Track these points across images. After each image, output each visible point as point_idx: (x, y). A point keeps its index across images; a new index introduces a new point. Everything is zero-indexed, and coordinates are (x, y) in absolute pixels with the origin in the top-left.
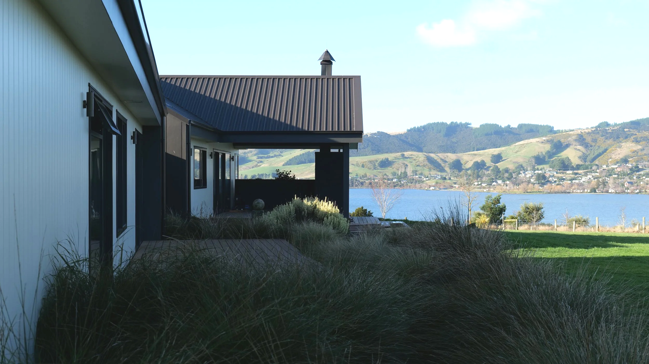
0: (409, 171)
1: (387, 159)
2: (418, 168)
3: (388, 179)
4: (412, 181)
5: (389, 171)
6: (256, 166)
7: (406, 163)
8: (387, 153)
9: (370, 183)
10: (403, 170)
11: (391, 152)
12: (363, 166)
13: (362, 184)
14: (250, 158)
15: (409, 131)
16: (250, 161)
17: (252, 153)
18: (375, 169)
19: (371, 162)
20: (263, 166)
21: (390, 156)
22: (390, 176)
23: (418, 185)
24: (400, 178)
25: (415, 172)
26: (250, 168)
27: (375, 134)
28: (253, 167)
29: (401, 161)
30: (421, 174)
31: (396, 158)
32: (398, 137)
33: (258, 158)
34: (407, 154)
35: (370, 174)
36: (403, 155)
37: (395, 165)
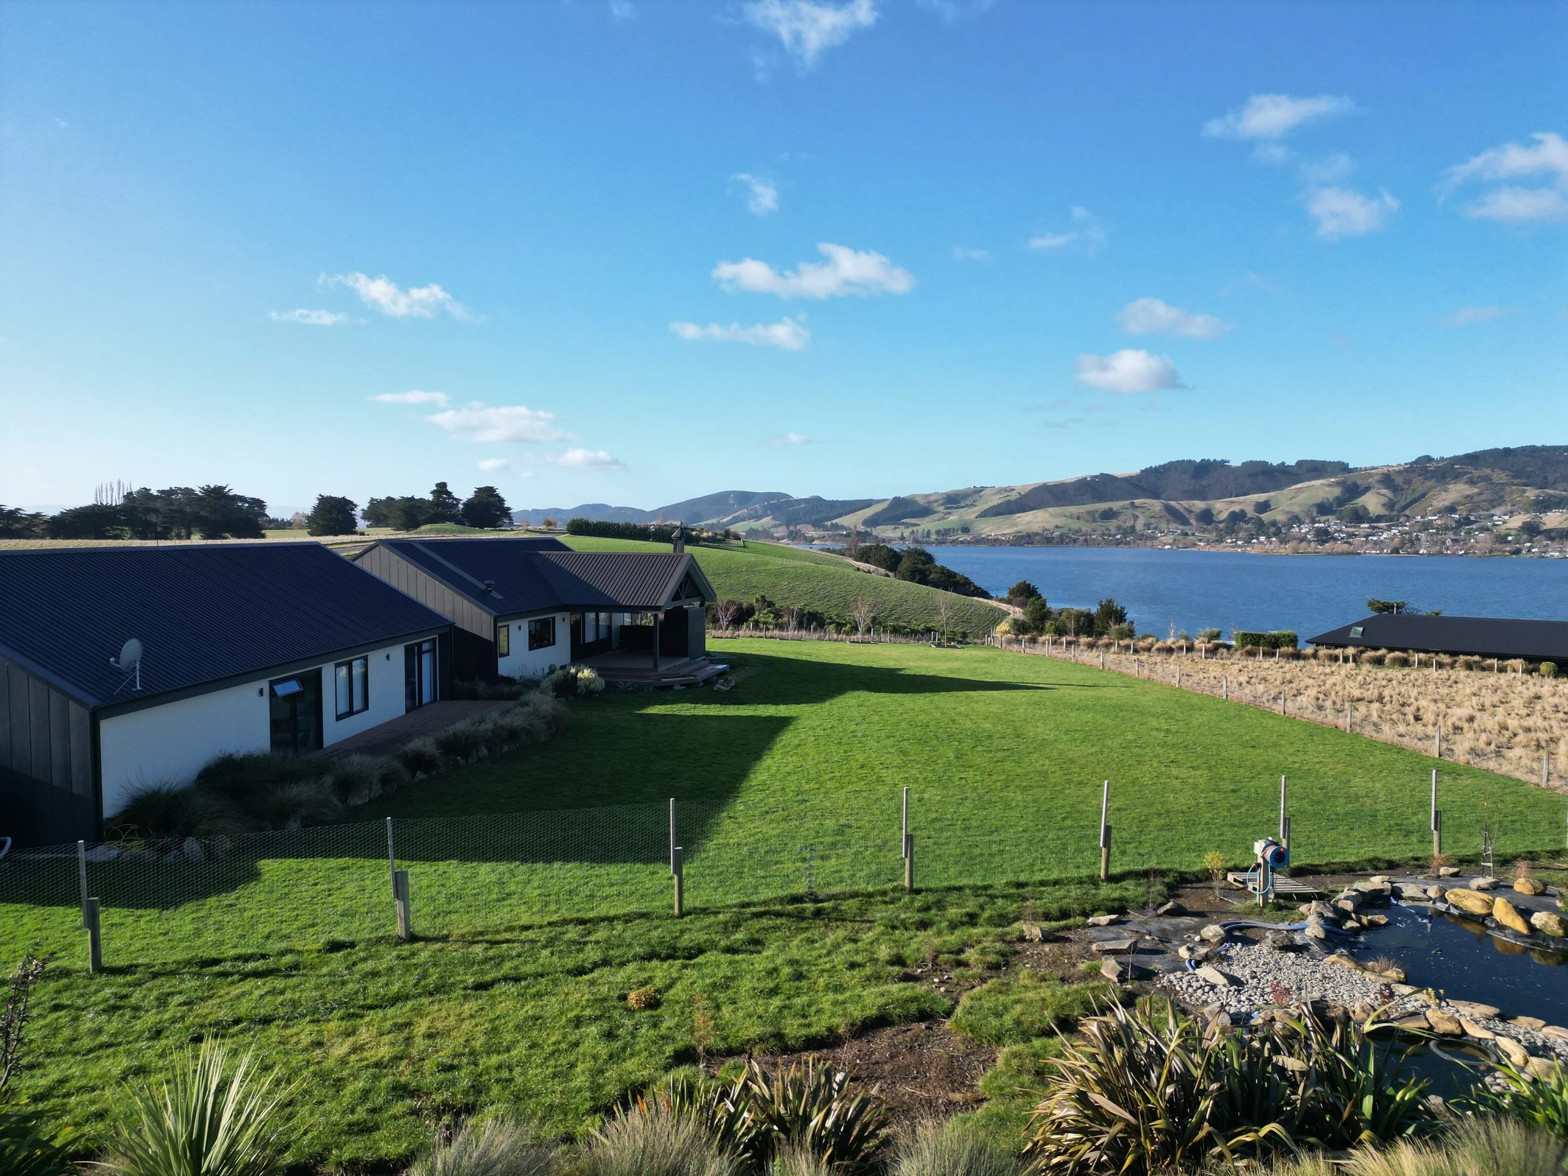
0: (1139, 526)
1: (1111, 509)
2: (1153, 520)
3: (1110, 535)
4: (1142, 537)
5: (1113, 524)
6: (943, 518)
7: (1136, 513)
8: (1112, 500)
9: (1086, 541)
10: (1132, 523)
11: (1118, 500)
12: (1078, 518)
13: (1075, 541)
15: (1142, 471)
16: (936, 512)
18: (1094, 521)
19: (1089, 513)
20: (951, 518)
21: (1115, 505)
22: (1113, 532)
23: (1149, 543)
24: (1125, 533)
25: (1148, 526)
27: (1096, 476)
29: (1130, 511)
30: (1156, 528)
31: (1123, 508)
32: (1129, 481)
33: (946, 508)
34: (1137, 502)
35: (1085, 527)
36: (1133, 504)
37: (1122, 517)
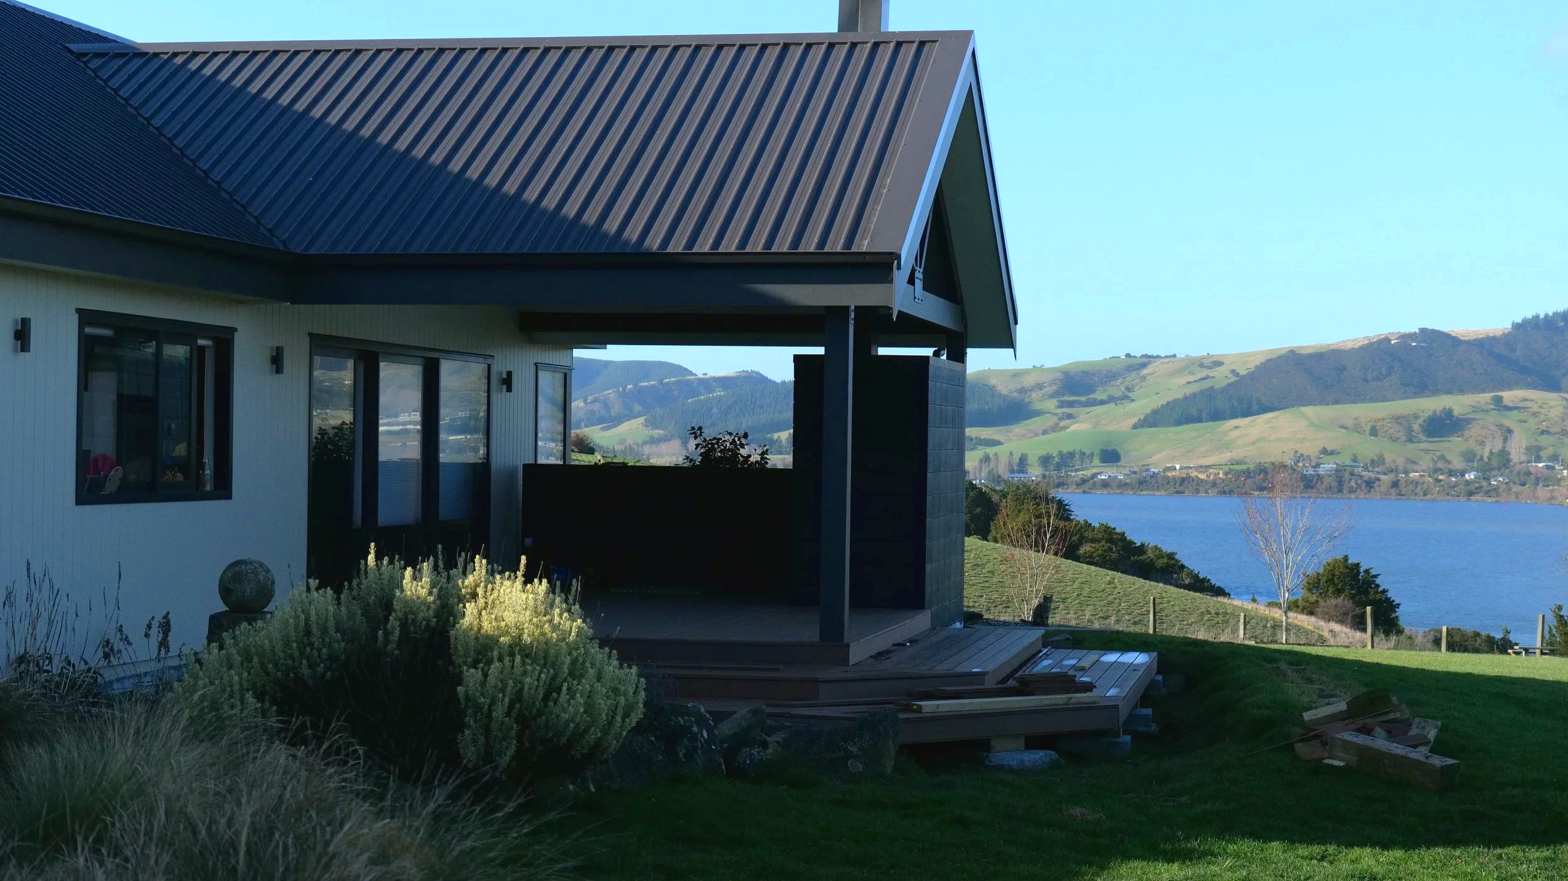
0: (1517, 450)
1: (1449, 413)
2: (1545, 440)
3: (1451, 473)
4: (1525, 478)
5: (1453, 447)
6: (1055, 428)
7: (1507, 423)
8: (1449, 392)
9: (1395, 484)
10: (1498, 446)
11: (1462, 391)
12: (1374, 432)
13: (1370, 484)
14: (1037, 406)
15: (1517, 327)
16: (1037, 413)
17: (1045, 390)
18: (1410, 440)
19: (1397, 419)
20: (1075, 427)
21: (1459, 403)
22: (1458, 464)
23: (1542, 492)
24: (1486, 471)
25: (1535, 452)
26: (1037, 435)
27: (1412, 336)
28: (1045, 433)
29: (1491, 419)
30: (1554, 458)
31: (1476, 409)
32: (1486, 345)
33: (1062, 405)
34: (1510, 396)
35: (1394, 454)
36: (1498, 401)
37: (1473, 431)
